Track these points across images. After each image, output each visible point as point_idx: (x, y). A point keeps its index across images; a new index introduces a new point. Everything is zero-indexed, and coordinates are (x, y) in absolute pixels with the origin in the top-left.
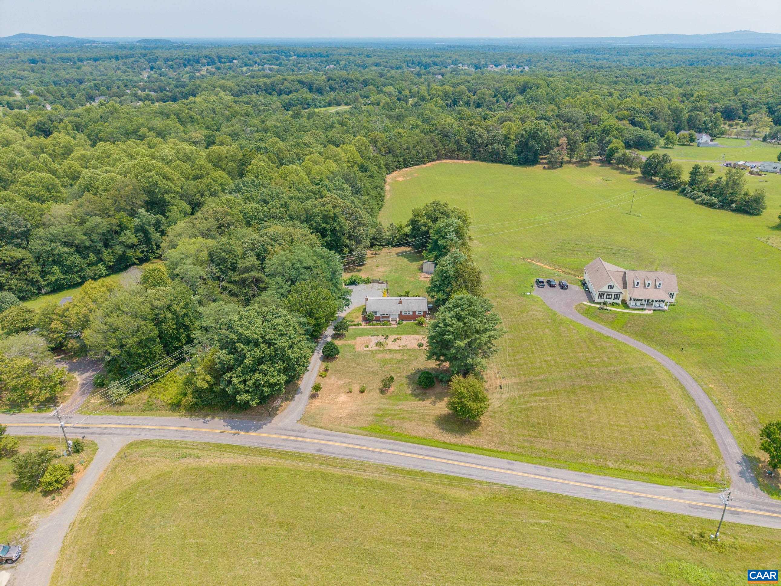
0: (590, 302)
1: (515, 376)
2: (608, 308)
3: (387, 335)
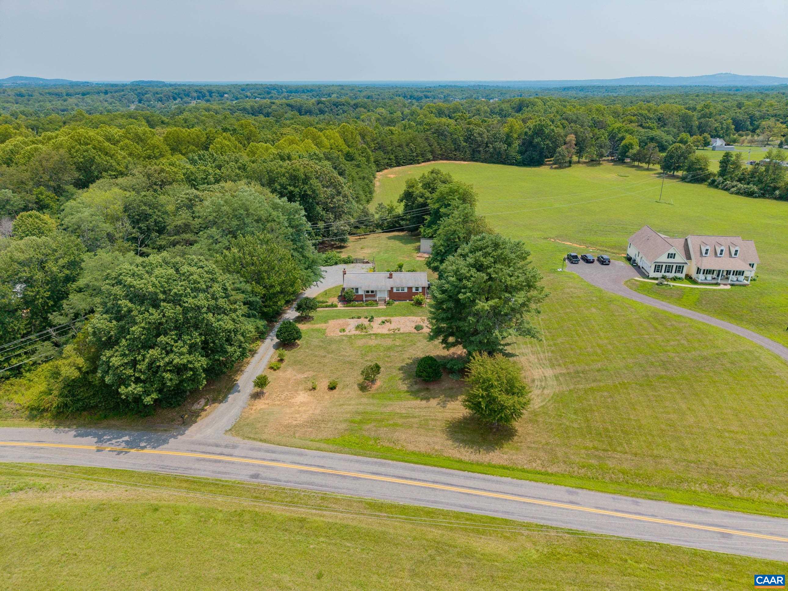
0: (644, 278)
1: (559, 365)
2: (669, 283)
3: (372, 318)
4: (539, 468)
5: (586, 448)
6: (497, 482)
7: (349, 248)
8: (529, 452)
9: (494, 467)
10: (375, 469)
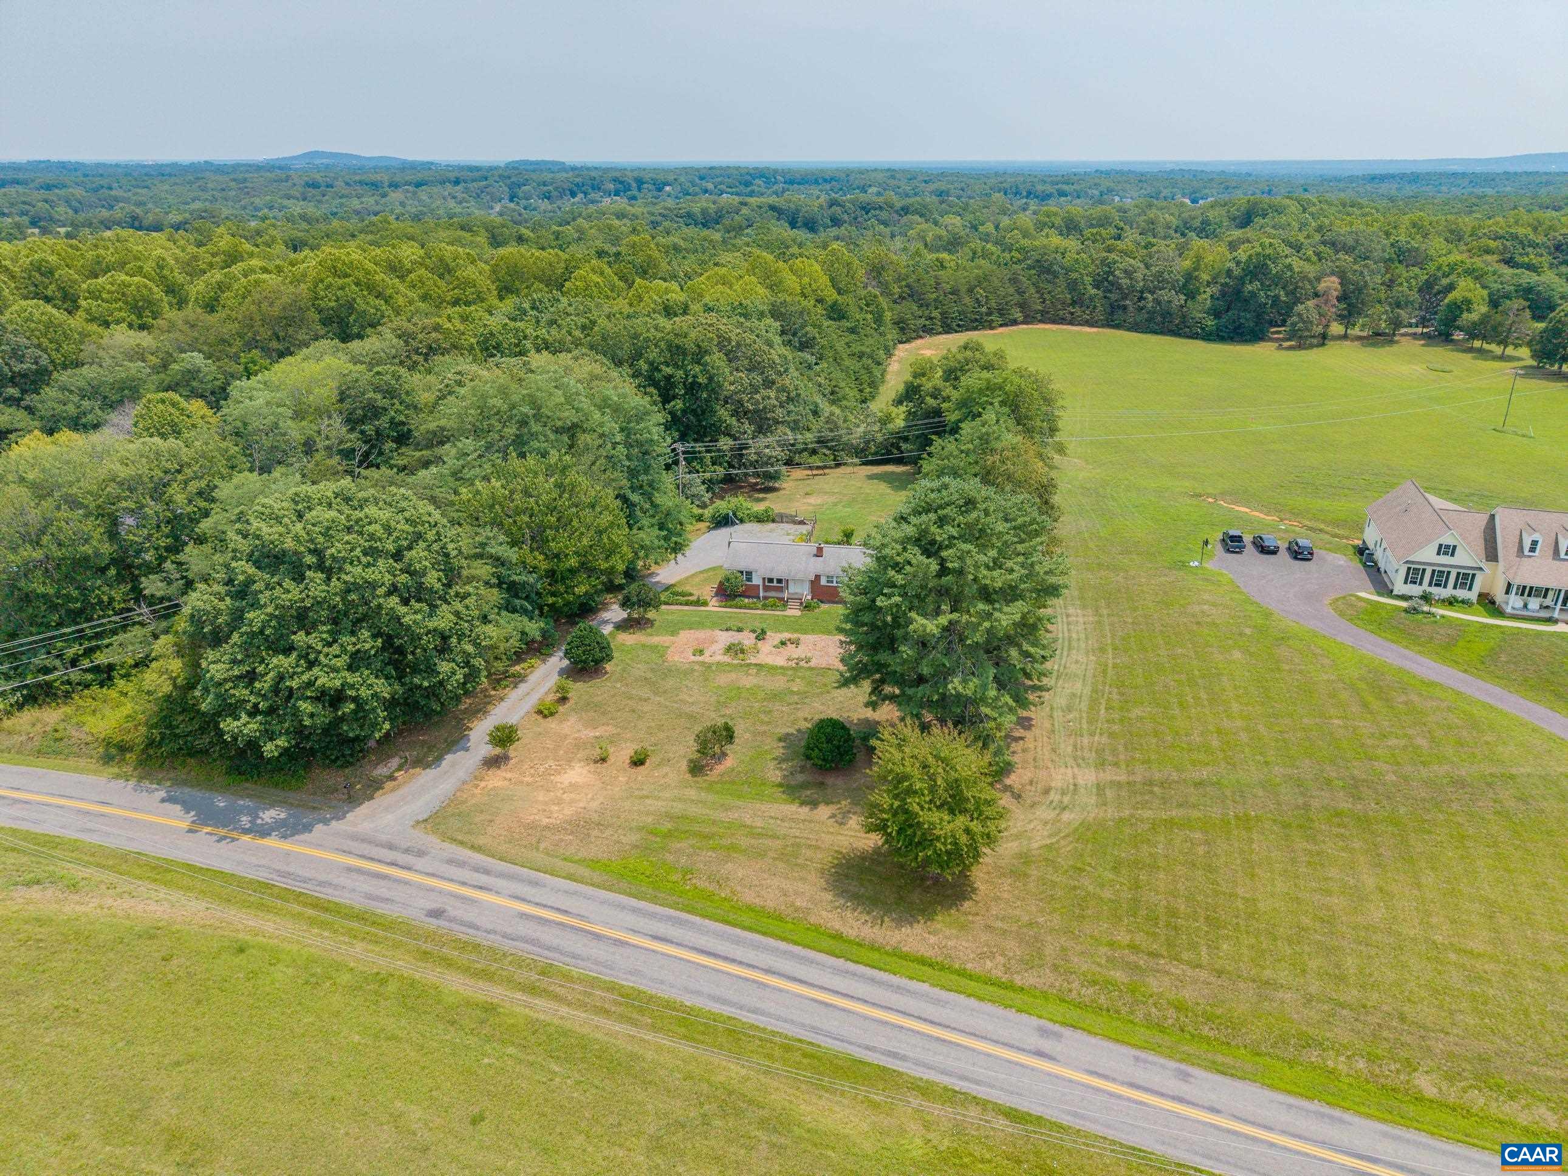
0: (1380, 594)
1: (1116, 764)
2: (1433, 610)
3: (763, 632)
4: (998, 973)
5: (1111, 944)
6: (898, 989)
7: (782, 492)
8: (984, 937)
9: (905, 957)
10: (662, 929)
